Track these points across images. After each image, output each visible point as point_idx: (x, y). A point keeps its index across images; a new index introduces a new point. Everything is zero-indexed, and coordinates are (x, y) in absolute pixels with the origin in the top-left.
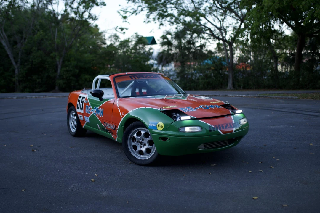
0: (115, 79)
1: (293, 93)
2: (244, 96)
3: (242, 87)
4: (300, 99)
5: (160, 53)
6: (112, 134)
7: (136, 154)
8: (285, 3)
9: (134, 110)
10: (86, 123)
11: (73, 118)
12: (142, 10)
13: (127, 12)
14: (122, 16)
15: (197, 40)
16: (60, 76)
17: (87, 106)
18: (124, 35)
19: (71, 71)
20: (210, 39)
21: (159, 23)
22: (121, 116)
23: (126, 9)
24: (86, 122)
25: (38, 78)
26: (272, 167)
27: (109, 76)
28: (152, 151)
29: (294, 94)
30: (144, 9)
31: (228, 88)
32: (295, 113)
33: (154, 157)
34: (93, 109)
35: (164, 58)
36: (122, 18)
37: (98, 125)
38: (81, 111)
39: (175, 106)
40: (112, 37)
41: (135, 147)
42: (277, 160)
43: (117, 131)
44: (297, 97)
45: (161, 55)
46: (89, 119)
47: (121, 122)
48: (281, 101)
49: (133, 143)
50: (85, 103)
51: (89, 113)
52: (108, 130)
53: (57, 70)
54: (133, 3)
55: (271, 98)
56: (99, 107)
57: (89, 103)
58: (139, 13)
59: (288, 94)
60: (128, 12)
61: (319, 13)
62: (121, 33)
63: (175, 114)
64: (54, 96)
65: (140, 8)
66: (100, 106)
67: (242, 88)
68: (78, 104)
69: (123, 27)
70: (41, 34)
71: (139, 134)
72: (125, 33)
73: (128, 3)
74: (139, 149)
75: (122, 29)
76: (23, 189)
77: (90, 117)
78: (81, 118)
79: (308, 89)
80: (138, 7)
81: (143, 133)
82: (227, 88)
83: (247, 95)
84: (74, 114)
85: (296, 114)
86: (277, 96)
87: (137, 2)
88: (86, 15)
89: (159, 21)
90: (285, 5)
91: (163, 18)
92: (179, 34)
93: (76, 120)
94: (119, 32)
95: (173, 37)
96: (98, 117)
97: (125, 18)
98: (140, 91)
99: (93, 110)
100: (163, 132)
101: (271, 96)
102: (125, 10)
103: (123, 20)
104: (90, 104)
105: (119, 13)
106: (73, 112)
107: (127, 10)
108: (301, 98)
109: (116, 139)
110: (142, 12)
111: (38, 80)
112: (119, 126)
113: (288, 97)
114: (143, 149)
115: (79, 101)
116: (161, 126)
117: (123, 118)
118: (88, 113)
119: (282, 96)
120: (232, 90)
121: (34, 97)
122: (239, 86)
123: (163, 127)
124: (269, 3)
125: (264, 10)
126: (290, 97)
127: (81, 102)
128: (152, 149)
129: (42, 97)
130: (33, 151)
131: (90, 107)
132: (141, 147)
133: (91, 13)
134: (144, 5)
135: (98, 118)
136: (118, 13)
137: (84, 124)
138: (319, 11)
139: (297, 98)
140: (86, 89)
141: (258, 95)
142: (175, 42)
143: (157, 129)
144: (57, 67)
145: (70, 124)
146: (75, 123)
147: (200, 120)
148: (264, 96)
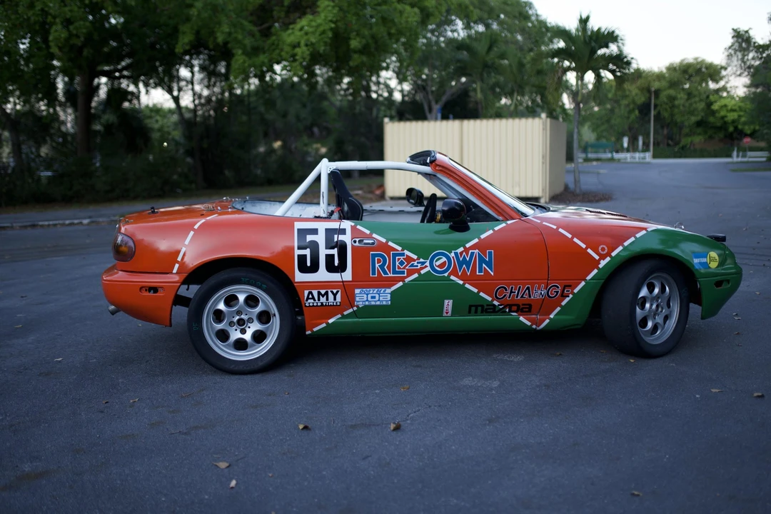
2: (86, 221)
9: (638, 236)
10: (350, 311)
17: (379, 255)
22: (597, 258)
24: (352, 306)
28: (669, 318)
37: (448, 303)
38: (335, 274)
43: (567, 299)
47: (596, 272)
49: (644, 313)
50: (353, 247)
51: (398, 272)
52: (506, 305)
56: (461, 249)
57: (392, 244)
66: (469, 245)
74: (653, 322)
78: (325, 300)
81: (657, 284)
106: (240, 290)
109: (546, 322)
112: (582, 284)
114: (661, 320)
115: (306, 245)
116: (715, 260)
117: (607, 259)
118: (392, 275)
123: (718, 260)
127: (330, 247)
135: (461, 282)
137: (331, 318)
143: (709, 267)
145: (211, 337)
146: (258, 325)
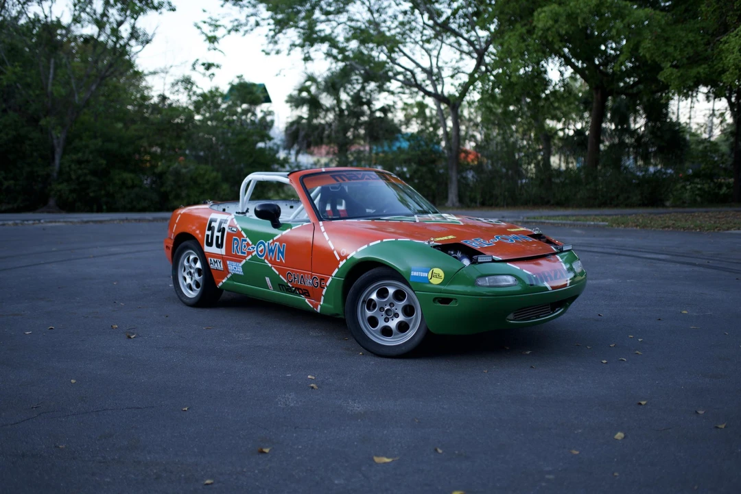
0: (304, 180)
1: (596, 215)
3: (478, 201)
4: (612, 226)
5: (292, 124)
6: (308, 296)
7: (375, 334)
8: (581, 23)
9: (371, 244)
10: (229, 276)
11: (191, 267)
12: (257, 24)
13: (217, 26)
14: (206, 35)
15: (376, 95)
16: (60, 172)
17: (236, 239)
18: (211, 80)
19: (88, 161)
20: (404, 93)
21: (303, 56)
22: (338, 259)
23: (217, 21)
24: (229, 273)
25: (5, 179)
26: (638, 352)
27: (288, 175)
28: (411, 326)
29: (598, 218)
30: (262, 23)
31: (449, 203)
32: (619, 255)
33: (417, 339)
34: (253, 246)
35: (302, 134)
36: (205, 41)
37: (267, 279)
38: (219, 249)
39: (451, 237)
40: (180, 83)
41: (373, 322)
42: (640, 340)
43: (325, 290)
44: (607, 223)
45: (294, 127)
46: (242, 266)
47: (337, 270)
48: (578, 231)
49: (369, 313)
50: (228, 233)
51: (242, 253)
52: (296, 288)
53: (53, 159)
54: (237, 8)
55: (553, 224)
56: (271, 241)
57: (243, 233)
58: (252, 30)
59: (585, 216)
60: (220, 26)
61: (649, 47)
62: (204, 75)
63: (452, 253)
64: (59, 222)
65: (252, 20)
66: (275, 238)
67: (478, 205)
68: (208, 236)
69: (211, 61)
70: (15, 73)
71: (383, 293)
72: (213, 74)
73: (222, 6)
74: (382, 324)
75: (208, 66)
76: (185, 407)
77: (244, 261)
78: (217, 266)
79: (616, 206)
80: (248, 16)
81: (391, 291)
82: (446, 205)
83: (501, 219)
84: (192, 257)
85: (622, 257)
86: (564, 222)
87: (244, 6)
88: (125, 30)
89: (303, 51)
90: (581, 27)
91: (312, 45)
92: (337, 80)
93: (199, 271)
94: (200, 73)
95: (322, 87)
96: (270, 261)
97: (212, 39)
98: (333, 207)
99: (254, 248)
100: (442, 287)
101: (552, 221)
102: (213, 22)
103: (207, 44)
104: (245, 236)
105: (199, 28)
106: (191, 253)
107: (218, 23)
108: (614, 225)
109: (319, 307)
110: (258, 27)
111: (6, 184)
112: (330, 280)
113: (588, 223)
114: (393, 324)
115: (210, 228)
116: (438, 276)
117: (345, 261)
118: (240, 254)
119: (574, 220)
120: (458, 208)
121: (10, 223)
122: (473, 200)
123: (443, 277)
124: (547, 21)
125: (535, 36)
126: (592, 223)
127: (219, 231)
128: (410, 323)
129: (31, 222)
130: (129, 337)
131: (245, 240)
132: (386, 320)
133: (138, 25)
134: (263, 12)
135: (270, 265)
136: (196, 28)
137: (223, 279)
138: (649, 43)
139: (607, 226)
140: (215, 203)
141: (525, 220)
142: (327, 100)
143: (430, 283)
144: (53, 153)
145: (181, 280)
146: (196, 277)
147: (508, 264)
148: (539, 221)
